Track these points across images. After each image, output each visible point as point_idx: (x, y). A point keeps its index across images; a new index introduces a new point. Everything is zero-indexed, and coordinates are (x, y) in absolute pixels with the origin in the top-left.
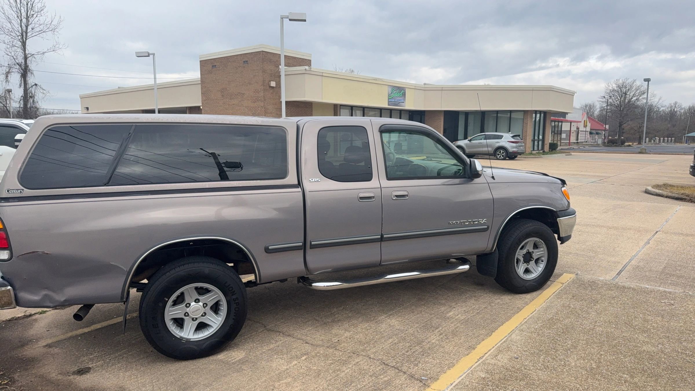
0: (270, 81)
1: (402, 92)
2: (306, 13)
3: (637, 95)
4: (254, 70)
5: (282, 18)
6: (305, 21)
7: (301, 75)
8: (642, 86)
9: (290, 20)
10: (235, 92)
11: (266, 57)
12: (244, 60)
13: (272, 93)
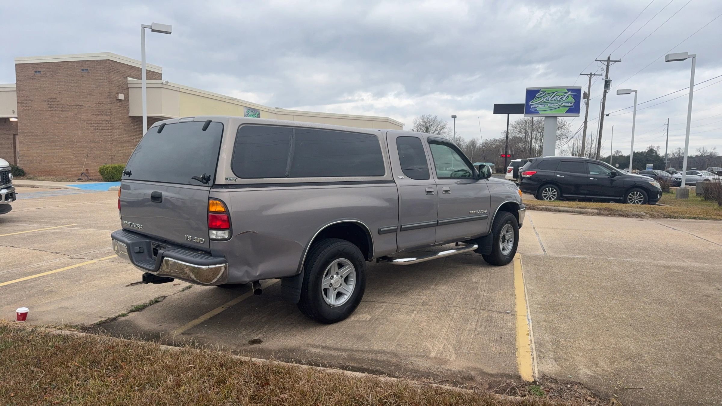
0: (118, 93)
1: (257, 114)
2: (171, 26)
3: (438, 129)
4: (97, 80)
5: (143, 27)
6: (170, 33)
7: (156, 89)
8: (442, 122)
9: (153, 31)
10: (68, 103)
11: (113, 67)
12: (83, 68)
13: (119, 107)
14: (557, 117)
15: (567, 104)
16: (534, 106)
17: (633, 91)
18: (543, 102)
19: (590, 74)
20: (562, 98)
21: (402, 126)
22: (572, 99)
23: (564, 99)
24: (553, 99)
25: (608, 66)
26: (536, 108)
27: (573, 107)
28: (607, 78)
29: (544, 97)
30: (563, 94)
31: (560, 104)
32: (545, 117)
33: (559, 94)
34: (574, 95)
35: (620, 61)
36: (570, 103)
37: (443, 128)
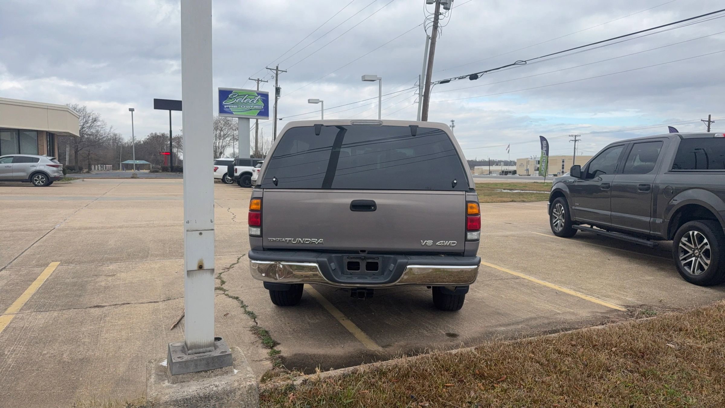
14: (249, 119)
15: (258, 107)
16: (228, 106)
17: (320, 101)
18: (235, 103)
19: (257, 79)
20: (253, 101)
21: (79, 117)
22: (262, 103)
23: (255, 102)
24: (245, 101)
25: (277, 75)
26: (230, 109)
27: (263, 110)
28: (277, 86)
29: (237, 98)
30: (253, 97)
31: (252, 107)
32: (238, 118)
33: (250, 97)
34: (263, 100)
35: (286, 72)
36: (260, 107)
37: (95, 120)
